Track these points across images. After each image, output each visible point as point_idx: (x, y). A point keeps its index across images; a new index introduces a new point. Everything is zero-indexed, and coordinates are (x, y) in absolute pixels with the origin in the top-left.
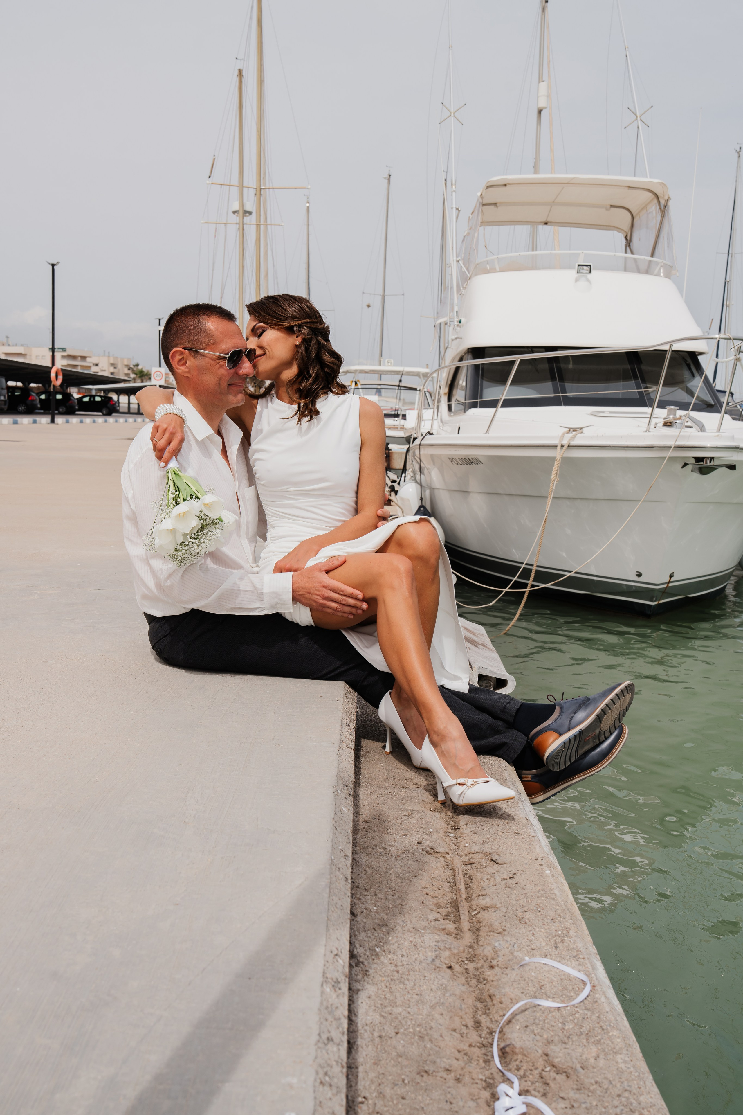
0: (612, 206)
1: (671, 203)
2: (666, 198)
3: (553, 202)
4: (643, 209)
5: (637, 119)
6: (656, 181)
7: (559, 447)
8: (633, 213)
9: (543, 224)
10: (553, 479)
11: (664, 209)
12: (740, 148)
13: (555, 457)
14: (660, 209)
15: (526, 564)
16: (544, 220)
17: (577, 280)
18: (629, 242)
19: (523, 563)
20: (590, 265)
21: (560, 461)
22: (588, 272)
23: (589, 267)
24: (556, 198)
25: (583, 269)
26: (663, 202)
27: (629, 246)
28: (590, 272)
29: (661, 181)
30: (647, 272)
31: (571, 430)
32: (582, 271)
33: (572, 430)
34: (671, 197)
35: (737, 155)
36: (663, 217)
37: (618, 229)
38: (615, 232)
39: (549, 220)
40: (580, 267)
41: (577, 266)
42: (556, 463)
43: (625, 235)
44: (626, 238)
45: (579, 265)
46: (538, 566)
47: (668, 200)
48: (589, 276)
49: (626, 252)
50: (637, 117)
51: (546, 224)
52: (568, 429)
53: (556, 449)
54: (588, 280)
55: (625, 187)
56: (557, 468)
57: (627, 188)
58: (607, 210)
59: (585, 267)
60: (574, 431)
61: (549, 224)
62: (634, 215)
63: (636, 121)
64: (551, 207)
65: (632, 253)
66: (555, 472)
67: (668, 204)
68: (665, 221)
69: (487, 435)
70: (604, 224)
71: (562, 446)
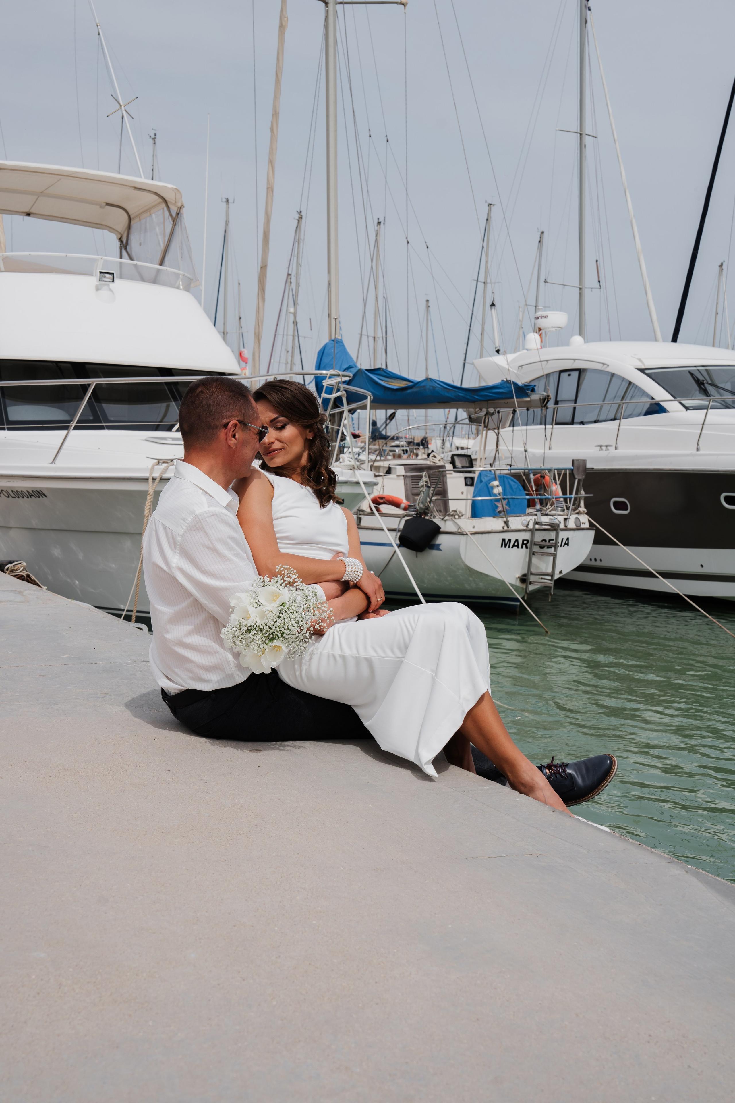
0: (108, 204)
1: (184, 211)
2: (179, 205)
3: (42, 192)
4: (145, 211)
5: (121, 109)
6: (170, 186)
7: (150, 480)
8: (130, 213)
9: (25, 214)
10: (147, 515)
11: (176, 218)
12: (155, 135)
13: (148, 491)
14: (171, 215)
15: (128, 611)
16: (27, 210)
17: (98, 289)
18: (124, 245)
19: (123, 610)
20: (113, 274)
21: (153, 496)
22: (112, 281)
23: (112, 275)
24: (45, 190)
25: (105, 277)
26: (174, 210)
27: (126, 249)
28: (113, 281)
29: (175, 187)
30: (155, 281)
31: (159, 462)
32: (104, 279)
33: (161, 461)
34: (185, 205)
35: (152, 141)
36: (174, 225)
37: (111, 229)
38: (106, 232)
39: (32, 211)
40: (102, 274)
41: (99, 273)
42: (148, 498)
43: (119, 236)
44: (120, 240)
45: (101, 273)
46: (138, 612)
47: (181, 207)
48: (112, 285)
49: (121, 257)
50: (121, 106)
51: (28, 214)
52: (157, 461)
53: (148, 482)
54: (111, 290)
55: (131, 187)
56: (150, 503)
57: (133, 188)
58: (101, 207)
59: (107, 275)
60: (163, 463)
61: (32, 215)
62: (132, 217)
63: (120, 110)
64: (38, 197)
65: (131, 259)
66: (148, 507)
67: (181, 212)
68: (178, 229)
69: (53, 465)
70: (95, 222)
71: (154, 479)
